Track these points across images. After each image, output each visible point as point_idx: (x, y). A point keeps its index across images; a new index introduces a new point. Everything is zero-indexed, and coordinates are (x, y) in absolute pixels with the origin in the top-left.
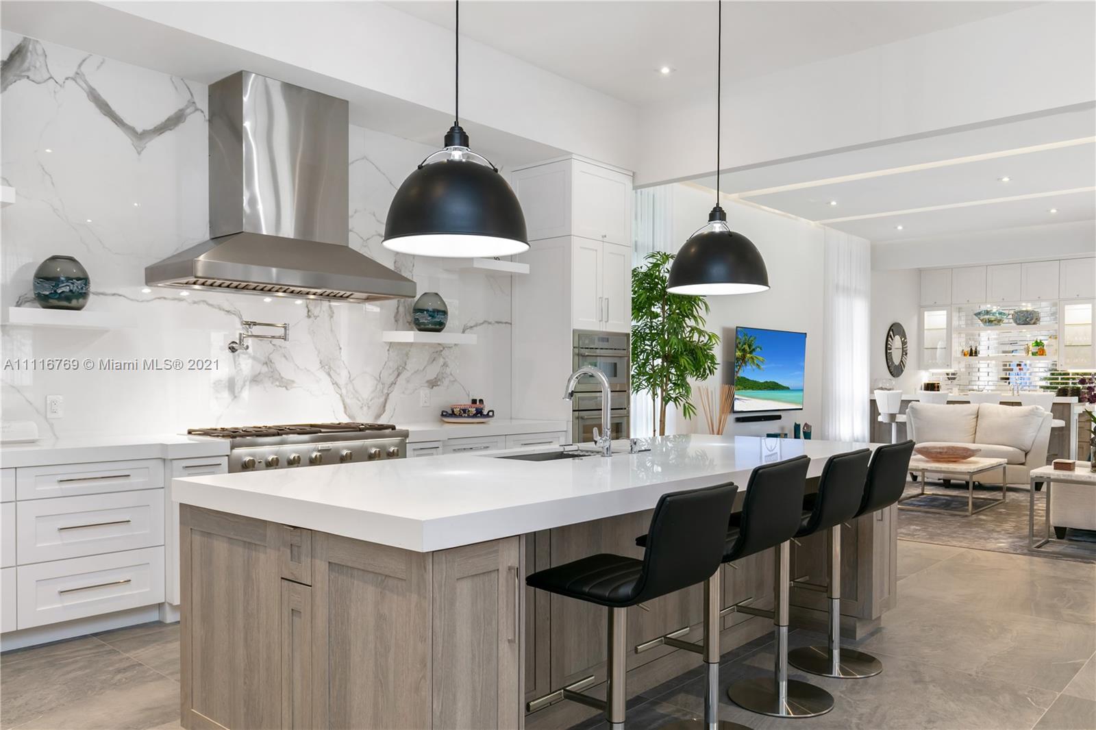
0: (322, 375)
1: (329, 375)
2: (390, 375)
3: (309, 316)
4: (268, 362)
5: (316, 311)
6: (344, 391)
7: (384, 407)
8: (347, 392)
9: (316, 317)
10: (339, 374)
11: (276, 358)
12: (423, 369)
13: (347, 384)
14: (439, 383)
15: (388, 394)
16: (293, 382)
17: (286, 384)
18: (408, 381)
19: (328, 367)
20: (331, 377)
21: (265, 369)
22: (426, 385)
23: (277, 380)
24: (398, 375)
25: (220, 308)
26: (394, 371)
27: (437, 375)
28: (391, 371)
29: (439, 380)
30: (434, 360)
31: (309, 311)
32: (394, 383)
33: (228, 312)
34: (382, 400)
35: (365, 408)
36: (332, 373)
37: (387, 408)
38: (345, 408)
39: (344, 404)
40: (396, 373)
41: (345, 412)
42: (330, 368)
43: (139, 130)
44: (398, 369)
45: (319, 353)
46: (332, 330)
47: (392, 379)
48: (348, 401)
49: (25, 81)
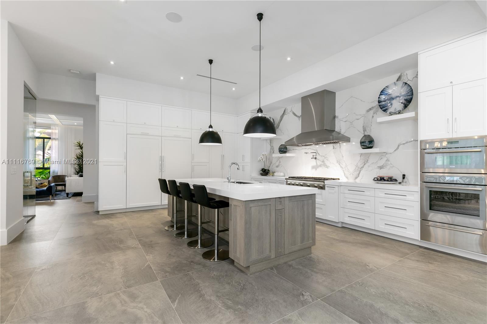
0: (337, 165)
1: (339, 164)
2: (361, 164)
3: (334, 149)
4: (323, 162)
5: (335, 147)
6: (344, 170)
7: (359, 175)
8: (345, 170)
9: (336, 149)
10: (342, 164)
11: (325, 160)
12: (376, 162)
13: (345, 167)
14: (384, 167)
15: (360, 171)
16: (329, 166)
17: (327, 167)
18: (369, 166)
19: (339, 162)
20: (340, 165)
21: (322, 163)
22: (378, 168)
23: (325, 166)
24: (364, 165)
25: (313, 149)
26: (363, 163)
27: (383, 164)
28: (361, 163)
29: (384, 166)
30: (381, 159)
31: (334, 147)
32: (363, 167)
33: (314, 150)
34: (358, 172)
35: (351, 175)
36: (340, 164)
37: (360, 175)
38: (345, 174)
39: (344, 173)
40: (364, 164)
41: (345, 176)
42: (340, 162)
43: (299, 116)
44: (364, 162)
45: (336, 158)
46: (340, 151)
47: (362, 166)
48: (345, 172)
49: (285, 115)
